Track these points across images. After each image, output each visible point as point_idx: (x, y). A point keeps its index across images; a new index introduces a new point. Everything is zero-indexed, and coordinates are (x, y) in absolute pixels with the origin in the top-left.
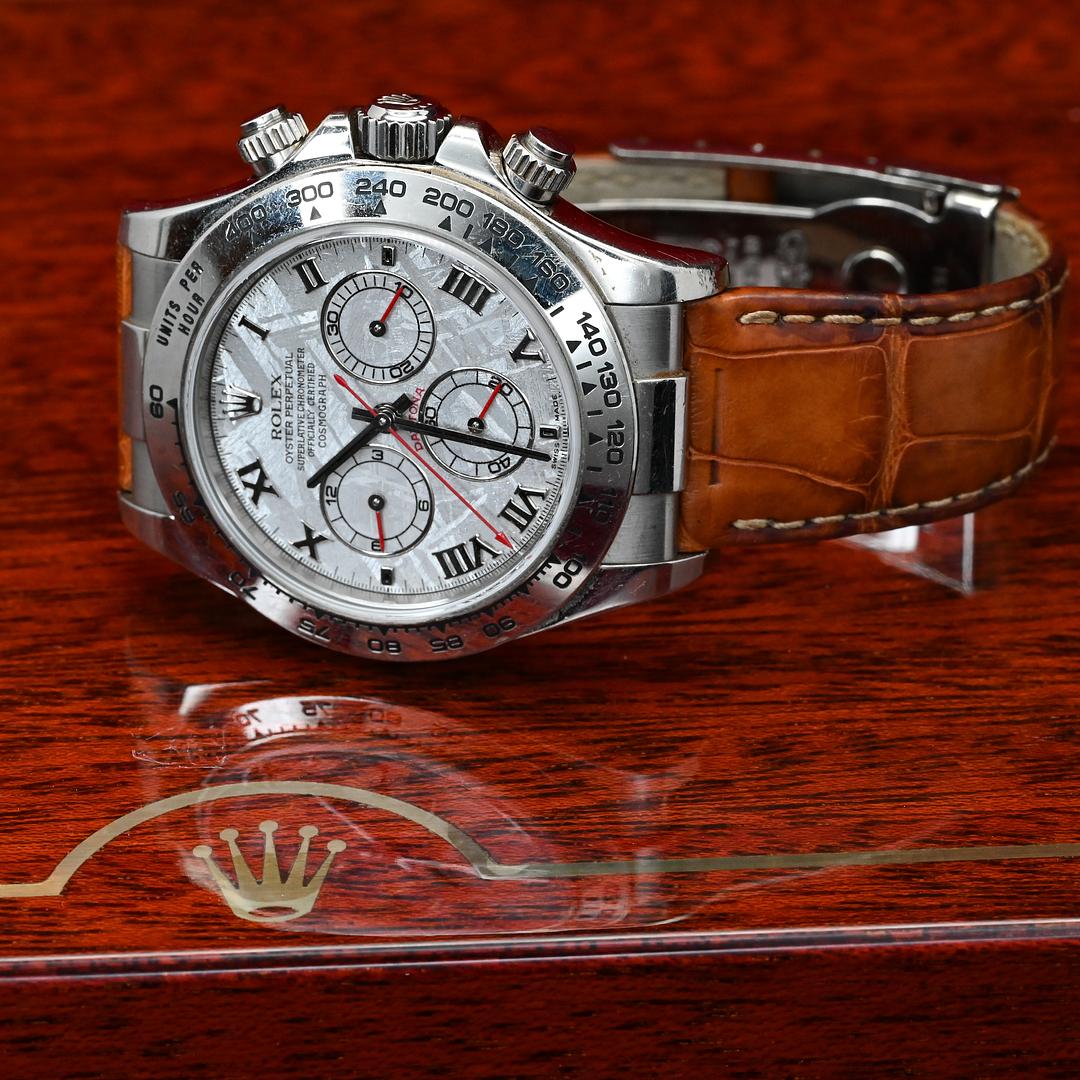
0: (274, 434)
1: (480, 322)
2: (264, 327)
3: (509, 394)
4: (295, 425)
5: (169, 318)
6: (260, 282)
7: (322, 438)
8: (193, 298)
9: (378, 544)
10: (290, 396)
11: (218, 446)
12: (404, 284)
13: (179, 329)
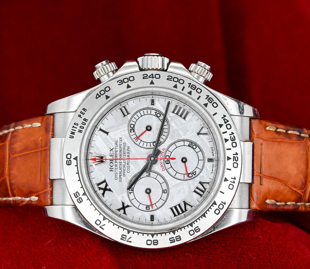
0: (111, 170)
1: (185, 123)
2: (107, 131)
3: (195, 149)
4: (118, 166)
5: (74, 129)
6: (106, 115)
7: (128, 169)
8: (84, 120)
9: (148, 207)
10: (117, 155)
11: (90, 176)
12: (157, 112)
13: (78, 131)
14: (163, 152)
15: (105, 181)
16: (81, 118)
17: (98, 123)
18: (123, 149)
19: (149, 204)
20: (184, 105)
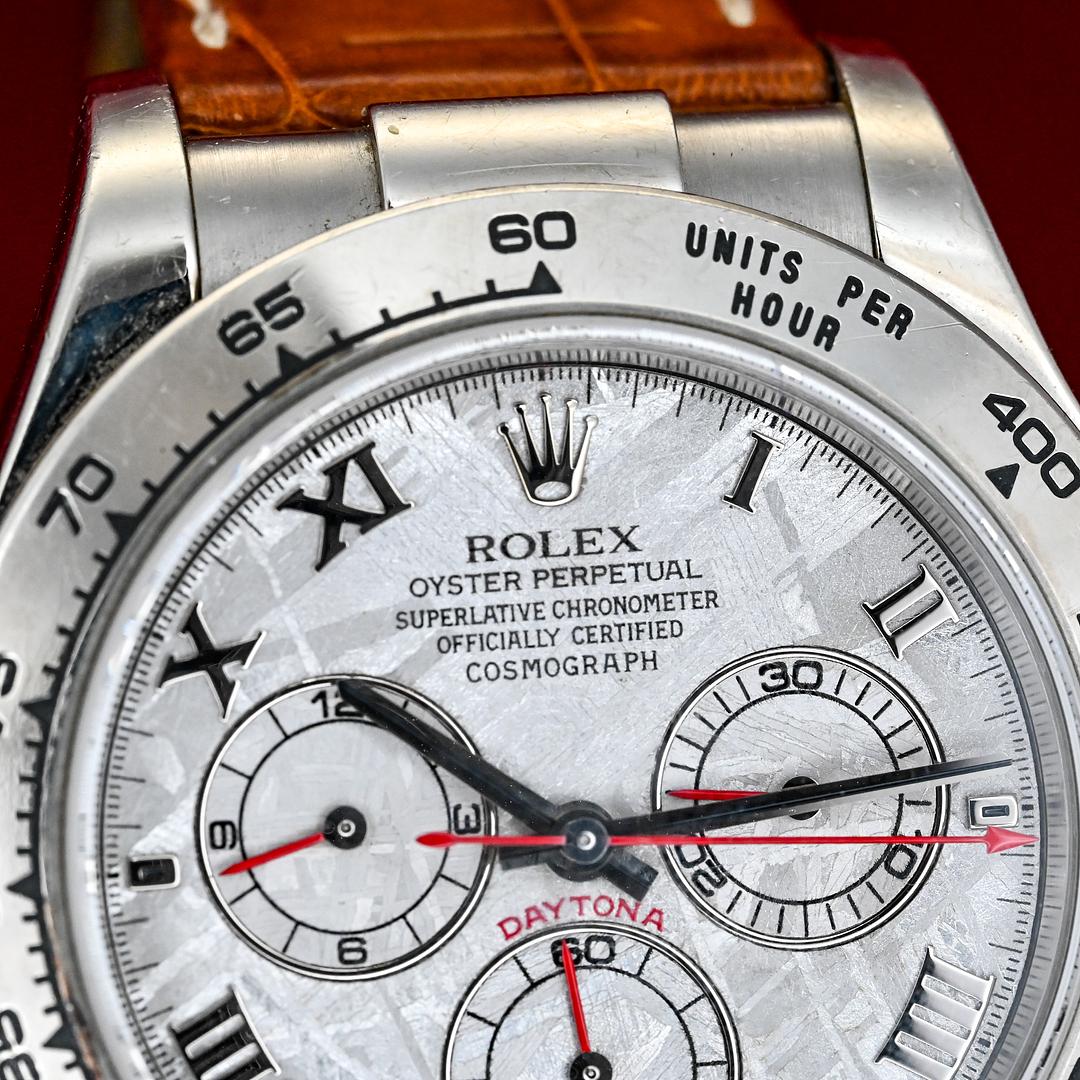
0: (480, 543)
1: (857, 1060)
2: (757, 498)
4: (512, 596)
5: (757, 253)
6: (870, 480)
7: (492, 670)
8: (827, 320)
9: (229, 837)
10: (589, 578)
11: (423, 395)
12: (920, 853)
13: (740, 286)
14: (640, 917)
15: (393, 505)
16: (841, 302)
17: (812, 422)
18: (631, 618)
19: (256, 841)
20: (988, 1044)
